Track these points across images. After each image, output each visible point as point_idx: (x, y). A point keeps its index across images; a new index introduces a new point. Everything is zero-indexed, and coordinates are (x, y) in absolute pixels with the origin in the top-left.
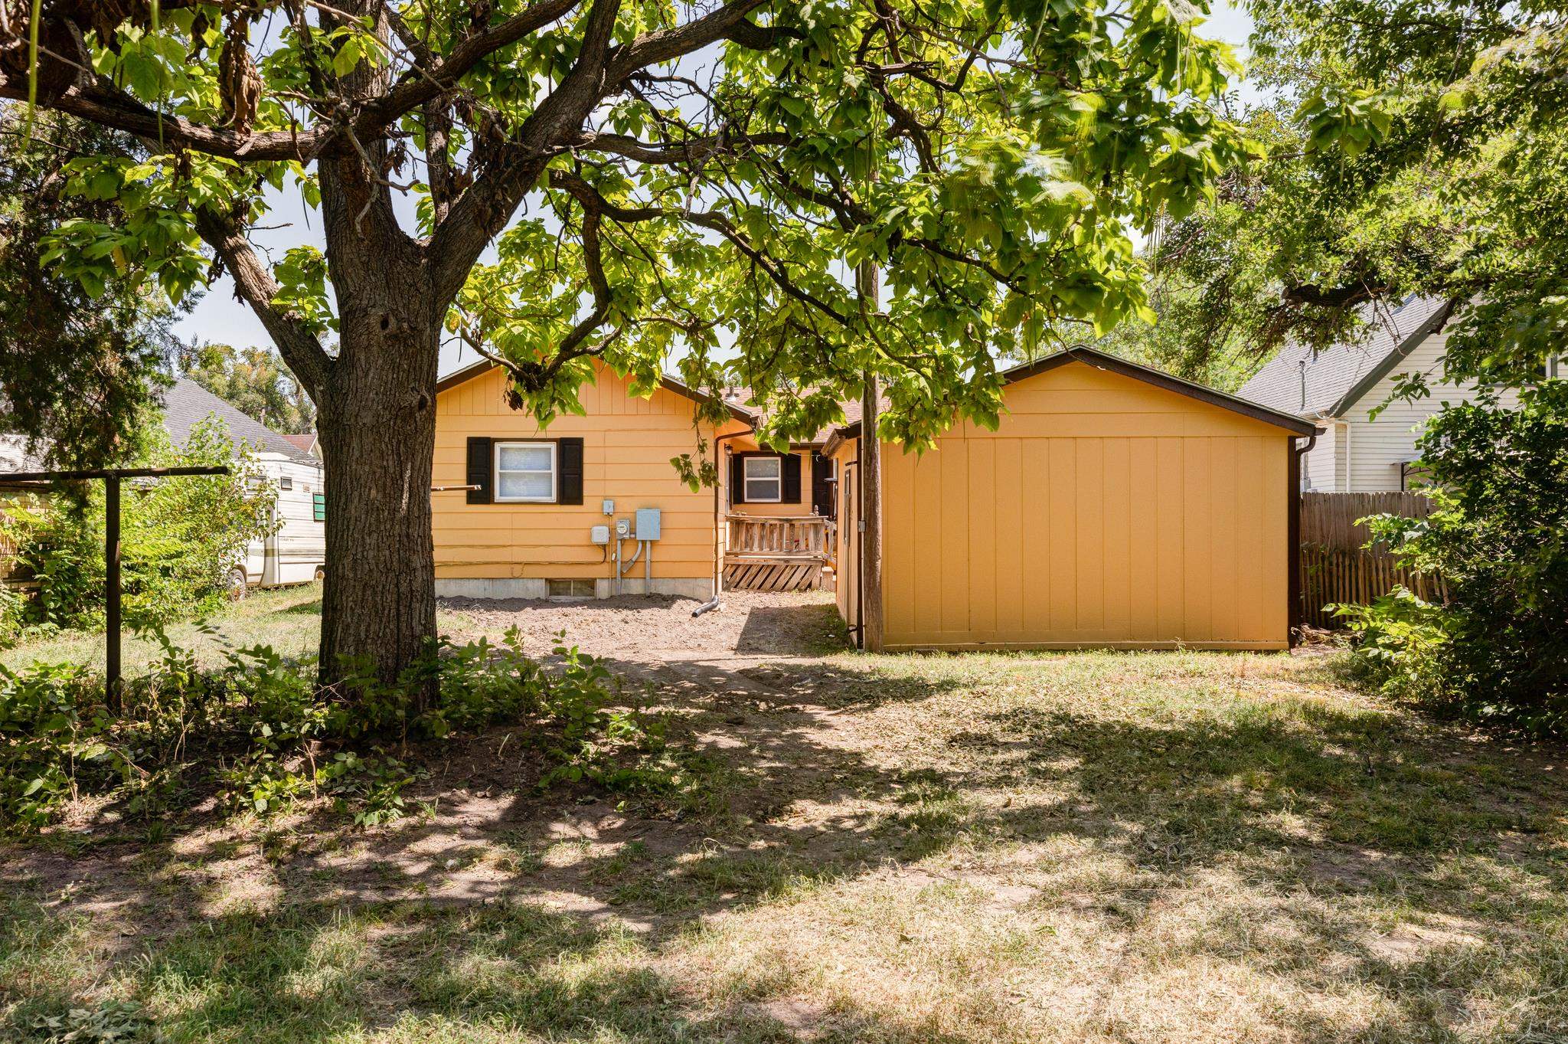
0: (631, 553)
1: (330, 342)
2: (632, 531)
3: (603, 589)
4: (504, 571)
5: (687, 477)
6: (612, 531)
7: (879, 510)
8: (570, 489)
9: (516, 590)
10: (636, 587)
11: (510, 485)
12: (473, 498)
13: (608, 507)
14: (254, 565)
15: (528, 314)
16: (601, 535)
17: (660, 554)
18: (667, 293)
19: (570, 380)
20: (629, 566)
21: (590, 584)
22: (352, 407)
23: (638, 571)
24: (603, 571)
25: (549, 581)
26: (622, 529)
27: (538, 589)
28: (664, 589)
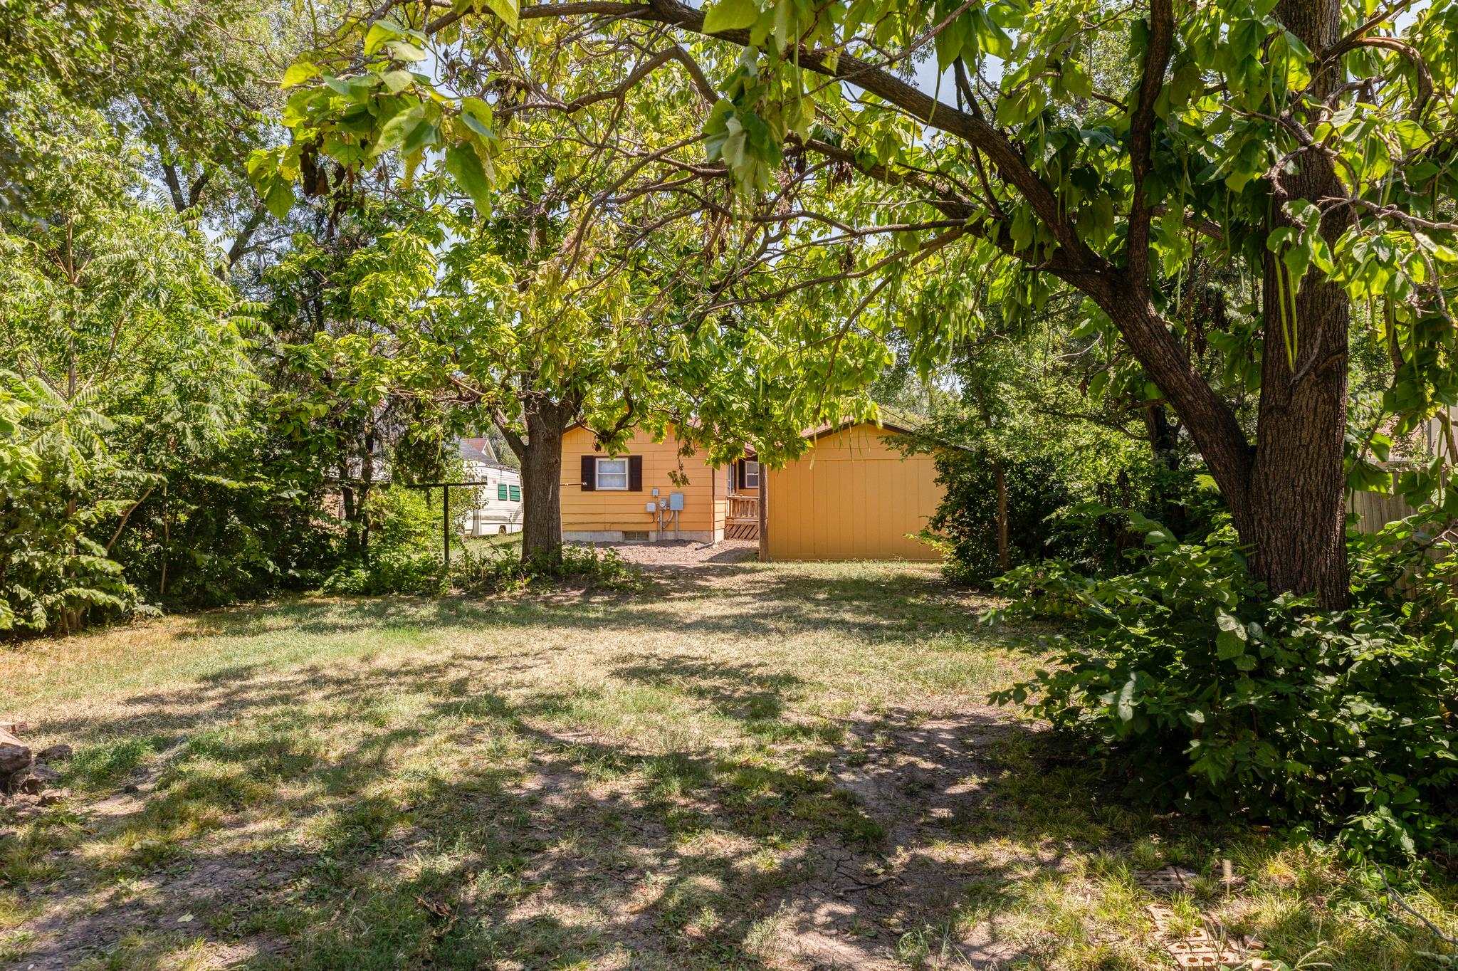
0: (667, 517)
1: (525, 440)
2: (668, 505)
3: (653, 537)
4: (600, 527)
5: (675, 481)
6: (657, 505)
7: (767, 496)
8: (636, 483)
9: (607, 537)
10: (670, 536)
11: (604, 481)
12: (584, 489)
13: (655, 493)
14: (469, 525)
15: (602, 408)
16: (651, 507)
17: (683, 518)
18: (666, 397)
19: (621, 438)
20: (667, 524)
21: (647, 534)
22: (533, 464)
23: (671, 527)
24: (652, 527)
25: (625, 533)
26: (663, 504)
27: (619, 537)
28: (686, 537)
